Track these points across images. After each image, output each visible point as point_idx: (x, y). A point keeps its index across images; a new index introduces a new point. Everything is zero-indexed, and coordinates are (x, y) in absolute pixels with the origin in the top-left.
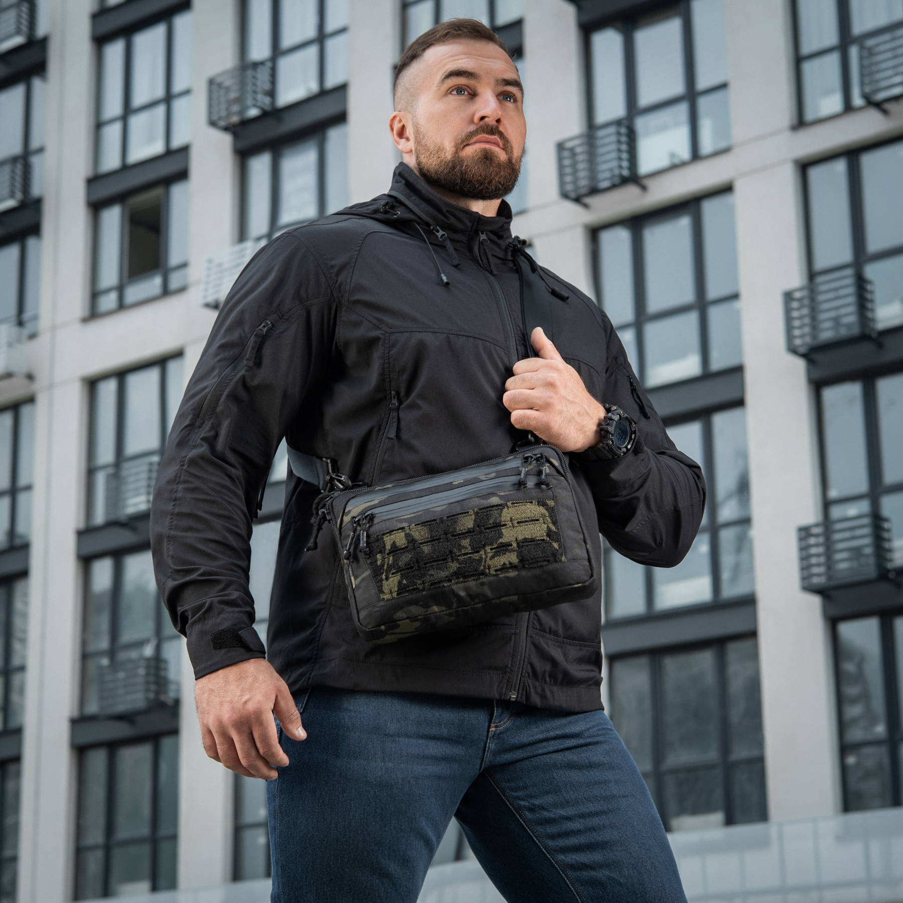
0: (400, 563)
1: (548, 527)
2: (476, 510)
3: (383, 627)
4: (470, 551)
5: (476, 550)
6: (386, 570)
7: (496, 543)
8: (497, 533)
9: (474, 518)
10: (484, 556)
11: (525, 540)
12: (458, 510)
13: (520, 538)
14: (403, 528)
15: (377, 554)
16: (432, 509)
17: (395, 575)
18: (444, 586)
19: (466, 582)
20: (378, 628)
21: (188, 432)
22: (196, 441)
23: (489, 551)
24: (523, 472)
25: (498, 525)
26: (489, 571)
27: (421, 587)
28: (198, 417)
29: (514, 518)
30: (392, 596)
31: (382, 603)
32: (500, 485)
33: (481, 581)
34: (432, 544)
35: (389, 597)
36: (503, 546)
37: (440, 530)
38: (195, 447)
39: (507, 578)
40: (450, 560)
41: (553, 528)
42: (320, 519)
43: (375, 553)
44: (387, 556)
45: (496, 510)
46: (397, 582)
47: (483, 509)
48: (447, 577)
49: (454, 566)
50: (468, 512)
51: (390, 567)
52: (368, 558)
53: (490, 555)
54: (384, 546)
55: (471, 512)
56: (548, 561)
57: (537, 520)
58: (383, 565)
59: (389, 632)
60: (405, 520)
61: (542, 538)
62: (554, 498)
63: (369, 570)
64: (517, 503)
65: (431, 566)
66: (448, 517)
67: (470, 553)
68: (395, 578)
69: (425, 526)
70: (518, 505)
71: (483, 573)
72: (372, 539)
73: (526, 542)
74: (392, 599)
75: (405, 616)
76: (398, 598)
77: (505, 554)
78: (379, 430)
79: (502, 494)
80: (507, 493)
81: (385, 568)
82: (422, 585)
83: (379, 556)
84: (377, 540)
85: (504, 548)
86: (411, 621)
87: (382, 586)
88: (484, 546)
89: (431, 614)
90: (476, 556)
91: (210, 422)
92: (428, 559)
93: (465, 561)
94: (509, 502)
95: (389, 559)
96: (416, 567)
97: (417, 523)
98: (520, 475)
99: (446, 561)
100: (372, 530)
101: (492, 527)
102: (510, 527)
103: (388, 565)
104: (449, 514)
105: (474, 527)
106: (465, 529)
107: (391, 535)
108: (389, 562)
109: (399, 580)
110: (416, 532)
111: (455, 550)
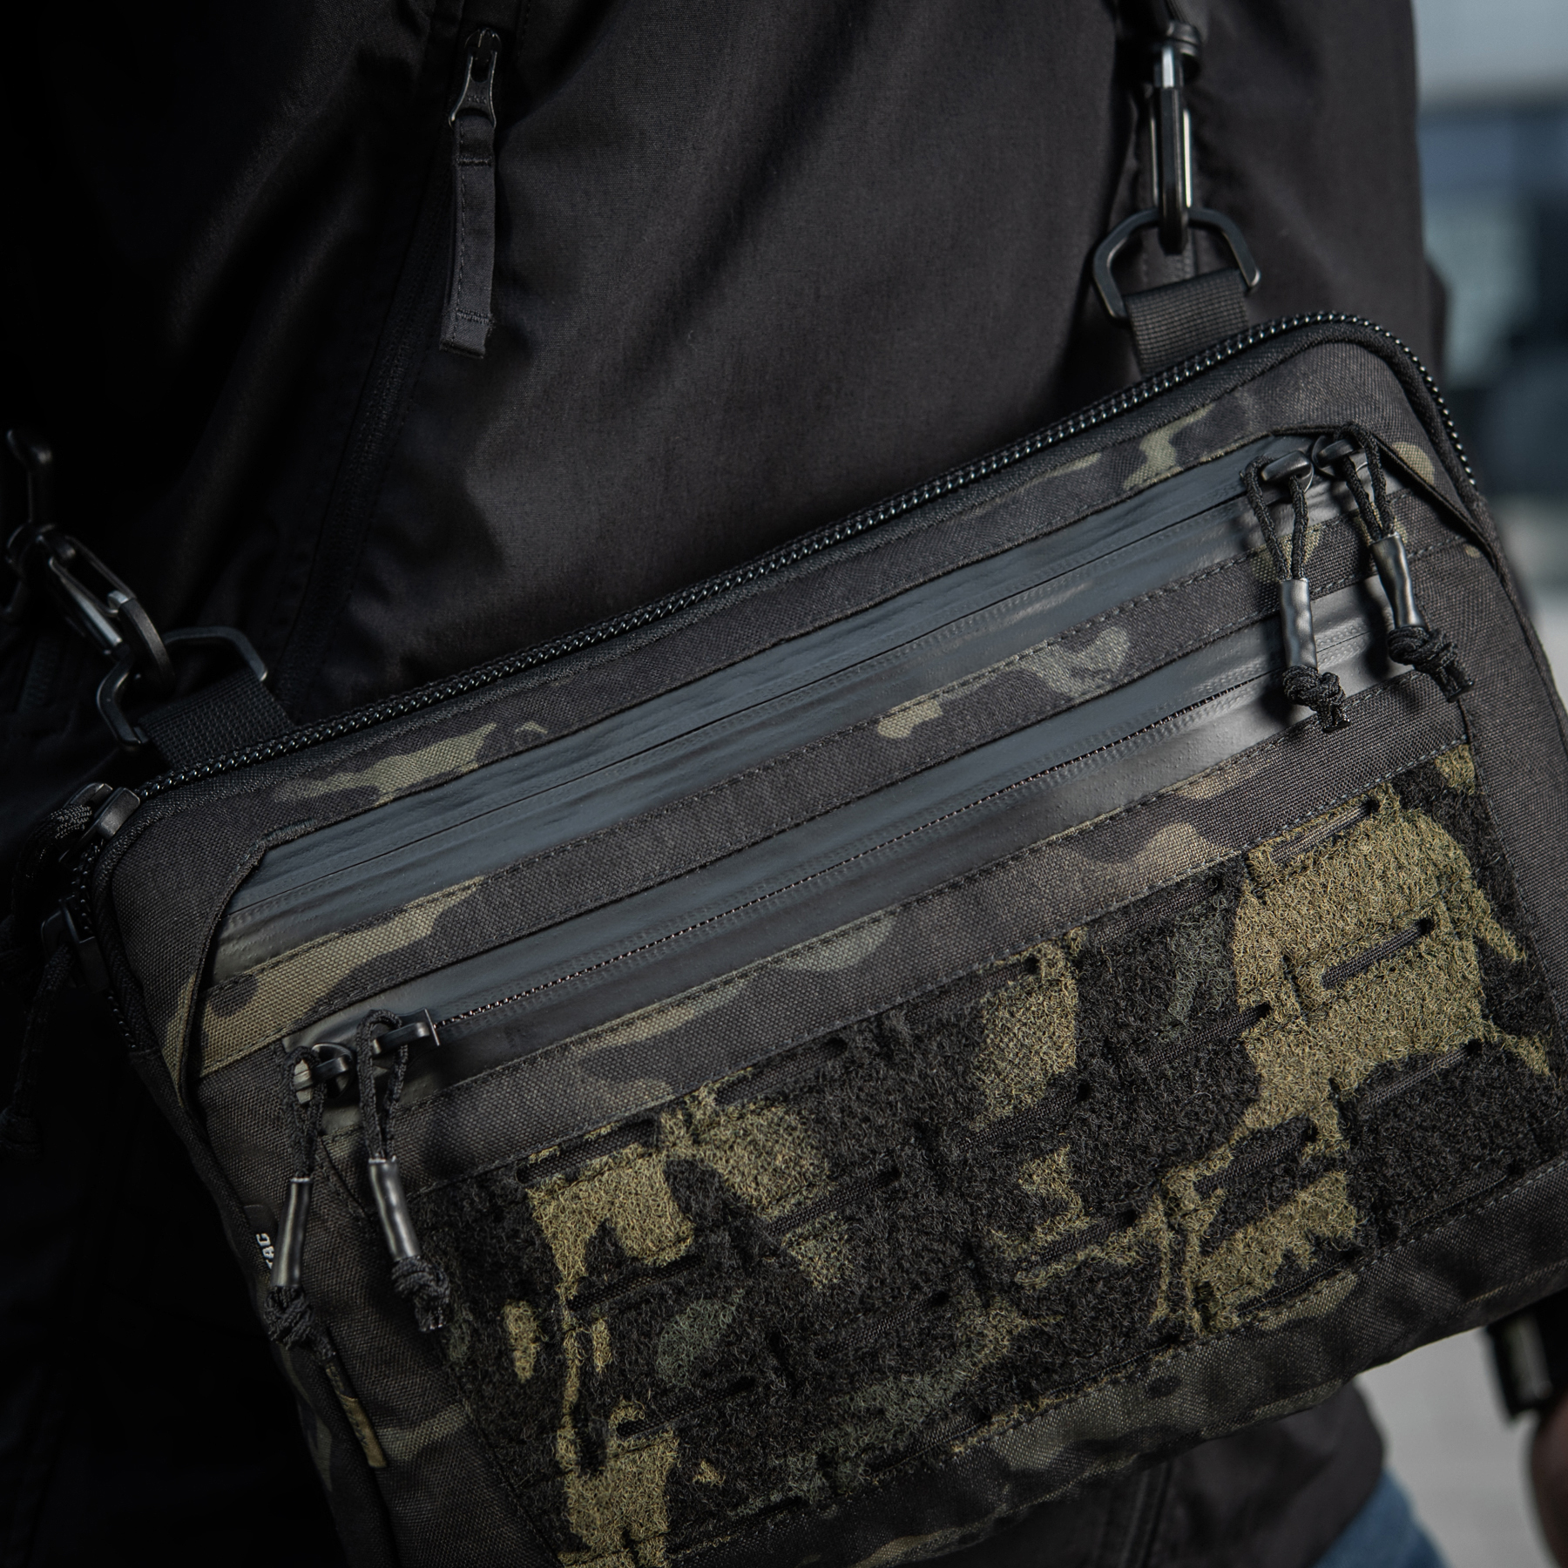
0: (664, 1363)
1: (1481, 945)
2: (1078, 935)
4: (1082, 1224)
5: (1113, 1210)
6: (576, 1411)
7: (1229, 1140)
8: (1222, 1076)
9: (1071, 1000)
10: (1166, 1239)
11: (1382, 1078)
13: (1355, 1071)
14: (642, 1129)
15: (504, 1309)
16: (799, 965)
17: (643, 1439)
19: (1074, 1401)
23: (1193, 1198)
25: (1224, 1023)
26: (1207, 1318)
27: (810, 1489)
29: (1301, 951)
33: (1154, 1374)
34: (852, 1218)
36: (1267, 1152)
37: (881, 1115)
40: (967, 1298)
41: (1506, 945)
43: (486, 1304)
44: (568, 1319)
45: (1197, 917)
46: (660, 1477)
47: (1115, 924)
48: (960, 1400)
49: (997, 1332)
50: (1031, 963)
51: (600, 1389)
53: (1201, 1220)
54: (545, 1261)
57: (1424, 927)
58: (553, 1375)
60: (644, 1058)
61: (1466, 1038)
62: (1470, 729)
64: (1302, 842)
66: (914, 1011)
67: (1086, 1237)
68: (647, 1456)
69: (784, 1092)
70: (1310, 849)
71: (1172, 1336)
73: (1387, 1086)
76: (677, 1562)
77: (1287, 1199)
79: (1208, 791)
80: (1236, 779)
81: (571, 1393)
83: (518, 1322)
85: (1278, 1160)
87: (562, 1510)
88: (1159, 1171)
90: (1118, 1252)
92: (842, 1319)
93: (1062, 1297)
94: (1257, 843)
95: (586, 1342)
96: (771, 1379)
97: (729, 1077)
99: (946, 1310)
101: (1192, 1041)
102: (1291, 1017)
103: (586, 1374)
104: (920, 982)
105: (1082, 1064)
106: (1031, 1090)
107: (571, 1179)
108: (589, 1360)
109: (673, 1472)
110: (731, 1148)
111: (997, 1239)
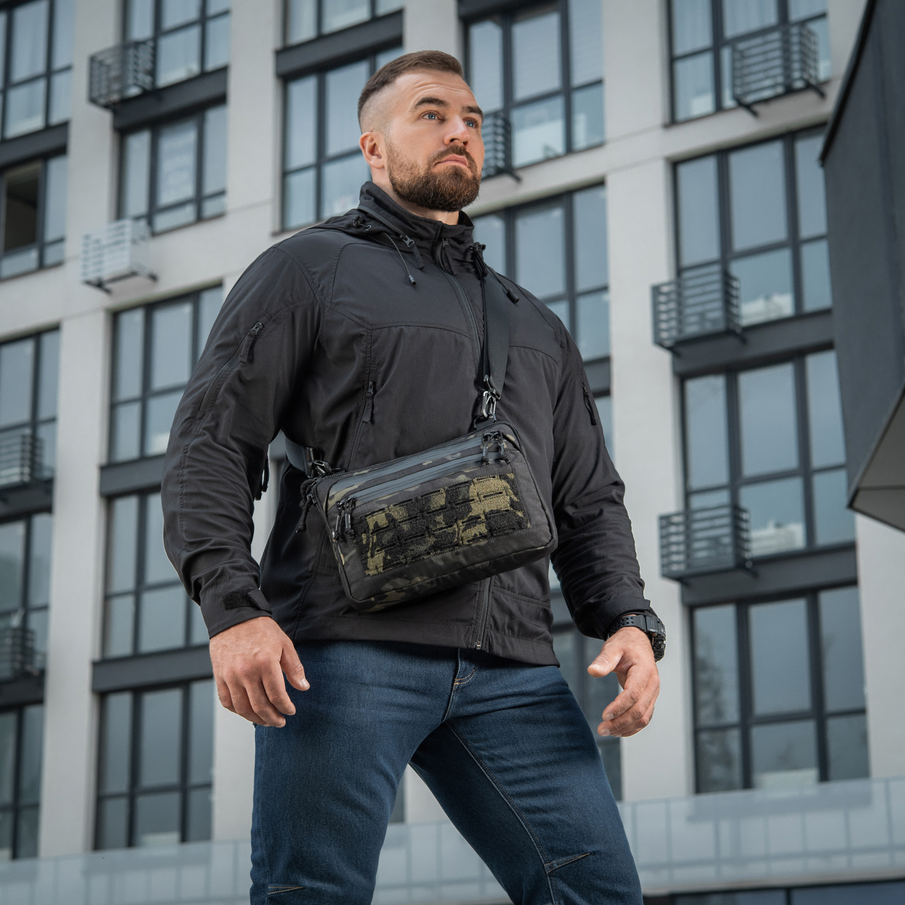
0: (383, 541)
1: (510, 498)
2: (446, 488)
3: (373, 599)
4: (445, 526)
5: (449, 524)
6: (371, 548)
7: (467, 516)
8: (466, 508)
9: (445, 496)
10: (457, 529)
11: (492, 512)
12: (430, 489)
13: (487, 510)
14: (383, 509)
15: (362, 534)
16: (407, 490)
17: (380, 552)
18: (424, 559)
19: (443, 553)
20: (368, 600)
21: (190, 424)
22: (199, 431)
23: (461, 524)
24: (484, 451)
25: (467, 501)
26: (463, 542)
27: (404, 561)
28: (199, 410)
29: (480, 493)
30: (378, 571)
31: (368, 578)
32: (466, 464)
33: (456, 551)
34: (411, 522)
35: (375, 573)
36: (472, 519)
37: (416, 509)
38: (197, 436)
39: (479, 546)
40: (427, 535)
41: (515, 499)
42: (308, 504)
43: (360, 534)
44: (371, 535)
45: (464, 487)
46: (382, 558)
47: (452, 486)
48: (426, 550)
49: (431, 540)
50: (439, 491)
51: (374, 545)
52: (354, 539)
53: (462, 528)
54: (368, 527)
55: (442, 490)
56: (514, 529)
57: (501, 493)
58: (368, 544)
59: (378, 602)
60: (384, 501)
61: (506, 509)
62: (513, 471)
63: (355, 549)
64: (481, 479)
65: (411, 542)
66: (422, 496)
67: (445, 528)
68: (380, 555)
69: (403, 505)
70: (483, 480)
71: (457, 545)
72: (356, 521)
73: (493, 513)
74: (378, 574)
75: (391, 587)
76: (384, 572)
77: (475, 526)
78: (357, 416)
79: (468, 471)
80: (472, 470)
81: (370, 546)
82: (405, 560)
83: (364, 536)
84: (361, 521)
85: (475, 520)
86: (397, 592)
87: (366, 563)
88: (456, 520)
89: (415, 584)
90: (450, 530)
91: (211, 414)
92: (408, 536)
93: (440, 536)
94: (474, 478)
95: (373, 538)
96: (398, 544)
97: (395, 504)
98: (482, 453)
99: (423, 536)
100: (355, 512)
101: (462, 503)
102: (478, 501)
103: (372, 543)
104: (423, 493)
105: (446, 504)
106: (438, 507)
107: (373, 516)
108: (373, 541)
110: (395, 512)
111: (431, 526)
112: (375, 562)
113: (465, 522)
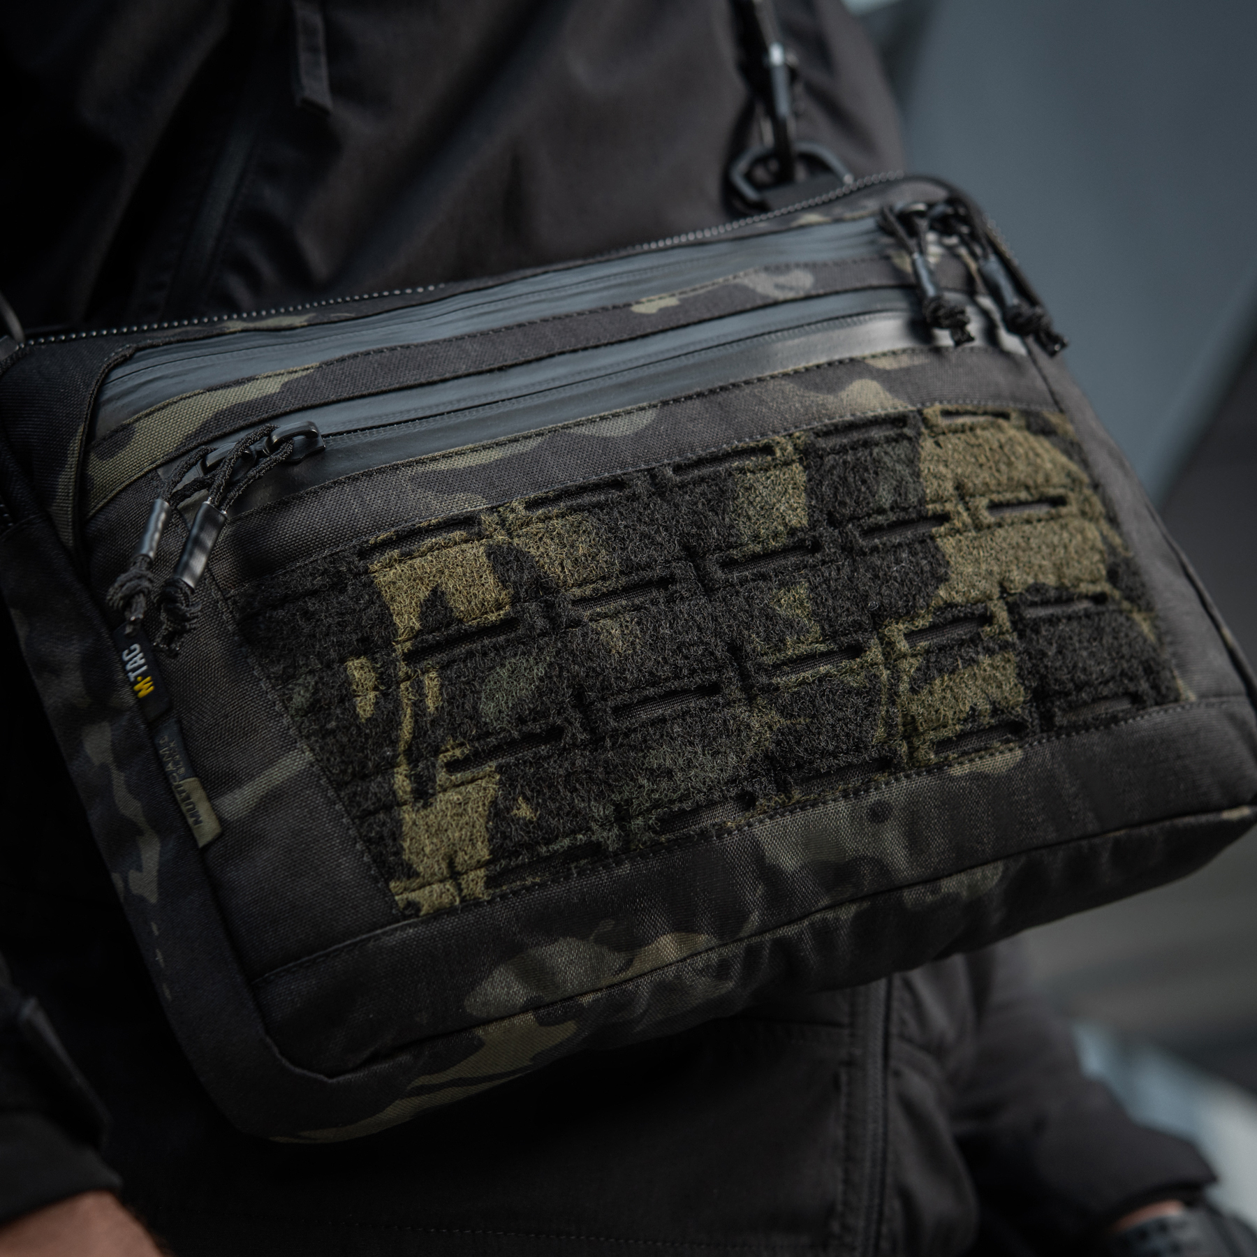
0: (486, 710)
1: (1101, 533)
2: (801, 436)
4: (822, 648)
5: (841, 641)
6: (413, 747)
7: (928, 604)
8: (919, 557)
9: (801, 478)
10: (884, 672)
11: (1038, 593)
12: (712, 433)
13: (1018, 583)
14: (466, 521)
15: (346, 660)
16: (583, 430)
17: (468, 775)
19: (817, 804)
23: (903, 645)
25: (917, 518)
26: (911, 749)
27: (609, 837)
29: (969, 484)
30: (460, 889)
31: (401, 932)
33: (874, 797)
34: (637, 608)
35: (446, 900)
36: (956, 621)
37: (659, 536)
39: (981, 778)
40: (733, 691)
41: (1116, 541)
44: (403, 669)
45: (889, 442)
46: (483, 809)
47: (830, 433)
48: (730, 781)
49: (759, 725)
50: (768, 449)
51: (432, 729)
53: (909, 666)
54: (385, 618)
55: (781, 447)
56: (1135, 696)
57: (1059, 501)
58: (391, 721)
60: (464, 481)
61: (1098, 588)
62: (1059, 403)
63: (303, 744)
64: (967, 410)
65: (652, 723)
66: (678, 469)
67: (823, 658)
68: (471, 792)
69: (581, 509)
70: (967, 420)
71: (888, 759)
73: (1043, 603)
74: (457, 909)
76: (491, 898)
77: (971, 661)
79: (885, 363)
80: (904, 361)
81: (406, 730)
82: (616, 830)
83: (360, 671)
87: (396, 835)
88: (876, 621)
90: (846, 673)
92: (633, 689)
93: (805, 700)
94: (927, 405)
95: (419, 687)
96: (575, 731)
97: (532, 496)
98: (916, 284)
99: (717, 698)
101: (895, 527)
102: (966, 528)
103: (417, 717)
104: (681, 452)
105: (813, 525)
106: (774, 534)
107: (410, 555)
108: (421, 702)
109: (494, 803)
110: (541, 539)
111: (757, 642)
112: (440, 830)
113: (922, 632)
